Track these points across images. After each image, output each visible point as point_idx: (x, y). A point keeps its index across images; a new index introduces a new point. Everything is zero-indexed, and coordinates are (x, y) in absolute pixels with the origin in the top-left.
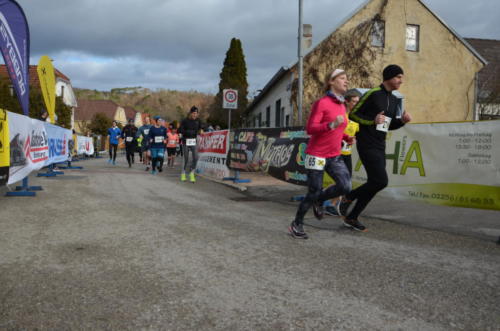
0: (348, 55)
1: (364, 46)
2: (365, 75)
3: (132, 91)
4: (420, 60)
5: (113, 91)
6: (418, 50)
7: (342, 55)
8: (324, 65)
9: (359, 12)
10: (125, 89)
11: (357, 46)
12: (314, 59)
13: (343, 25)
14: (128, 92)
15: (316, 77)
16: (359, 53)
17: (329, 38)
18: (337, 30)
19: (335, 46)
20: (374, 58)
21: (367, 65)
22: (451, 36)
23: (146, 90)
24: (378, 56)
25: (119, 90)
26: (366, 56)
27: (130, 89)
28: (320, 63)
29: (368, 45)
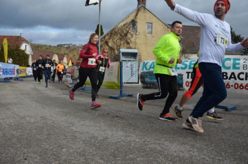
0: (121, 35)
1: (128, 32)
2: (128, 43)
3: (67, 46)
4: (152, 37)
5: (58, 46)
6: (152, 33)
7: (119, 35)
8: (111, 40)
9: (126, 18)
10: (64, 45)
11: (125, 32)
12: (107, 37)
13: (119, 24)
14: (65, 46)
15: (108, 45)
16: (126, 35)
17: (113, 29)
18: (117, 26)
19: (116, 33)
20: (132, 36)
21: (130, 39)
22: (166, 27)
23: (74, 45)
24: (134, 36)
25: (61, 45)
26: (129, 36)
27: (67, 44)
28: (109, 39)
29: (130, 31)
